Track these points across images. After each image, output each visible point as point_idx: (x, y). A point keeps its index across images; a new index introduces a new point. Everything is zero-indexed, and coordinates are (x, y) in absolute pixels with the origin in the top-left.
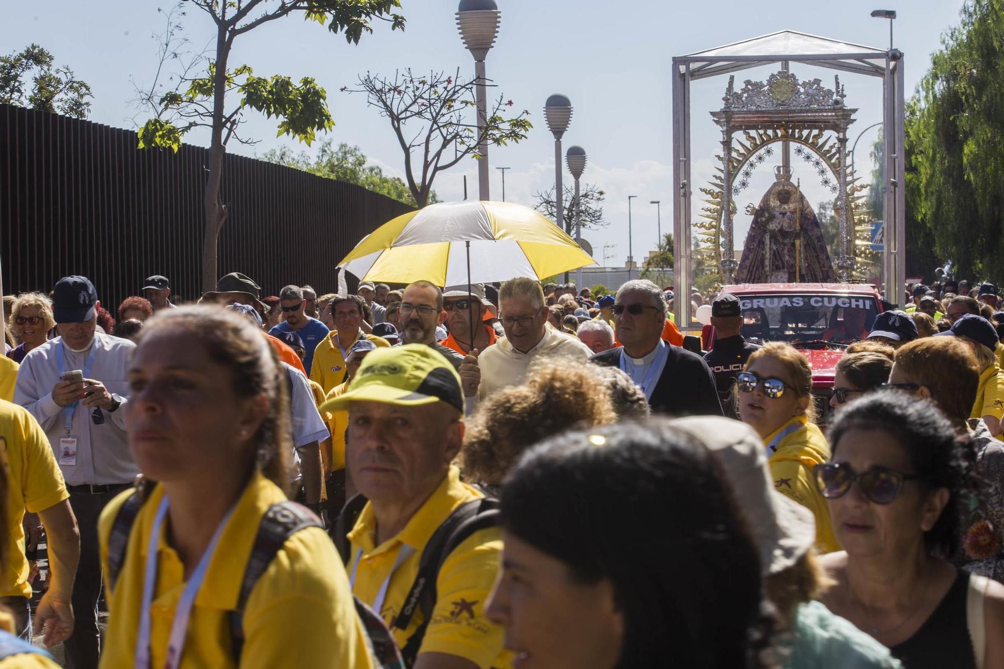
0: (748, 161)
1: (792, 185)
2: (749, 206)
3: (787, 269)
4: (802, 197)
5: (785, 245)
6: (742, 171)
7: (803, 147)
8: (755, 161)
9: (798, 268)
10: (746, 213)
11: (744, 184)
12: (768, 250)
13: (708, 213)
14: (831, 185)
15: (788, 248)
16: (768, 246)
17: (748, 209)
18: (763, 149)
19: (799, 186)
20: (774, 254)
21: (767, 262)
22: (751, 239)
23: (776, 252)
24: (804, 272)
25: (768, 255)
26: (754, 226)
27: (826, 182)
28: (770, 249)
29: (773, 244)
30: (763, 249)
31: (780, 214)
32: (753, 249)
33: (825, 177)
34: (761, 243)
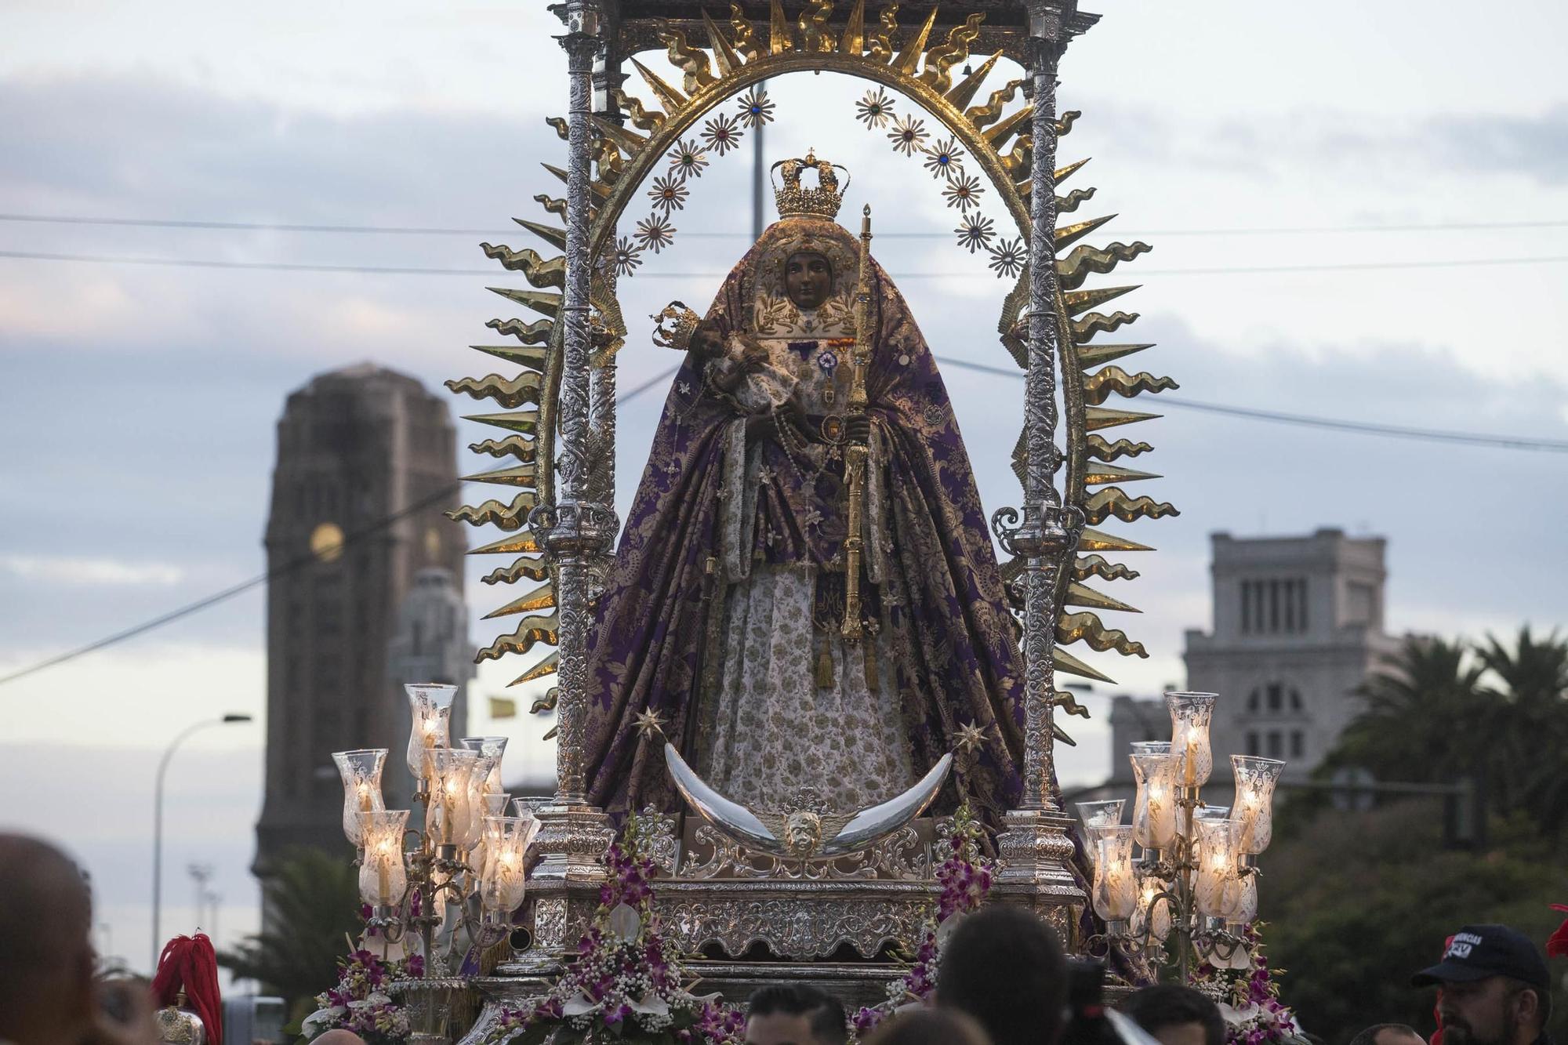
0: (675, 146)
1: (843, 237)
2: (669, 312)
3: (813, 558)
4: (878, 281)
5: (806, 464)
6: (647, 184)
7: (890, 93)
8: (702, 143)
9: (852, 560)
10: (658, 336)
11: (655, 234)
12: (738, 486)
13: (512, 341)
14: (994, 243)
15: (819, 480)
16: (739, 471)
17: (667, 324)
18: (734, 98)
19: (866, 236)
20: (764, 503)
21: (732, 533)
22: (670, 435)
23: (772, 493)
24: (878, 572)
25: (735, 507)
26: (685, 390)
27: (976, 234)
28: (748, 481)
29: (757, 462)
30: (720, 481)
31: (792, 347)
32: (674, 475)
33: (971, 212)
34: (711, 456)
